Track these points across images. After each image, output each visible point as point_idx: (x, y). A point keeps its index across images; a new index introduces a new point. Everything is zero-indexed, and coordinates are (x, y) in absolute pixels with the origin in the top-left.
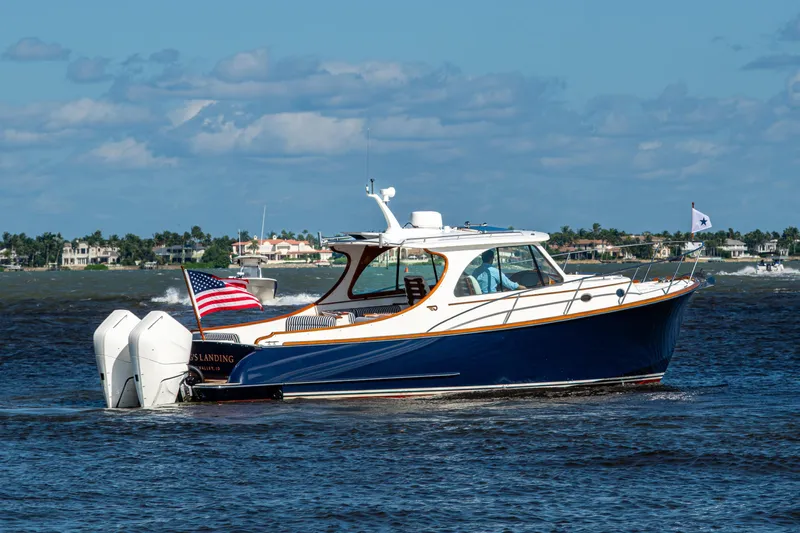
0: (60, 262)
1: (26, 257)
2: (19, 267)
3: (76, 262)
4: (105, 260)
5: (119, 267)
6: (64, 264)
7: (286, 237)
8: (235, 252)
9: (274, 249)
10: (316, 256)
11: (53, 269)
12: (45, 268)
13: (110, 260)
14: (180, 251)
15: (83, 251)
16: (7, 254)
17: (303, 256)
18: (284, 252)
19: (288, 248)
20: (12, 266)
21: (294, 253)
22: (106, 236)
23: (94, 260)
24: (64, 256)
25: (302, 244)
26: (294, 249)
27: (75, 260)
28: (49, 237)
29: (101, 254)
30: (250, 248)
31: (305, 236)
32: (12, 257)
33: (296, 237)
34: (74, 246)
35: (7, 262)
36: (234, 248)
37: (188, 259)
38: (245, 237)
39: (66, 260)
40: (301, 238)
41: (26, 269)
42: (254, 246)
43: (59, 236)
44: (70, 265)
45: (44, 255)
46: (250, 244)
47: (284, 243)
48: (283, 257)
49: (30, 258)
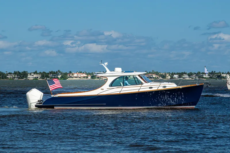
0: (27, 78)
1: (19, 77)
2: (17, 79)
3: (31, 78)
4: (38, 77)
5: (41, 79)
6: (28, 78)
7: (81, 72)
8: (68, 76)
9: (77, 75)
10: (87, 77)
11: (25, 79)
12: (23, 79)
13: (39, 78)
14: (55, 76)
15: (33, 75)
16: (14, 76)
17: (84, 77)
18: (80, 76)
19: (81, 75)
20: (16, 79)
21: (82, 76)
22: (38, 72)
23: (35, 78)
24: (28, 77)
25: (84, 74)
26: (82, 75)
27: (31, 77)
28: (25, 72)
29: (37, 76)
30: (72, 75)
31: (85, 72)
32: (16, 77)
33: (82, 72)
34: (30, 74)
35: (15, 78)
36: (68, 75)
37: (57, 78)
38: (70, 72)
39: (29, 77)
40: (84, 73)
41: (19, 80)
42: (73, 75)
43: (27, 72)
44: (29, 79)
45: (23, 76)
46: (72, 74)
47: (80, 74)
48: (79, 77)
49: (20, 77)
